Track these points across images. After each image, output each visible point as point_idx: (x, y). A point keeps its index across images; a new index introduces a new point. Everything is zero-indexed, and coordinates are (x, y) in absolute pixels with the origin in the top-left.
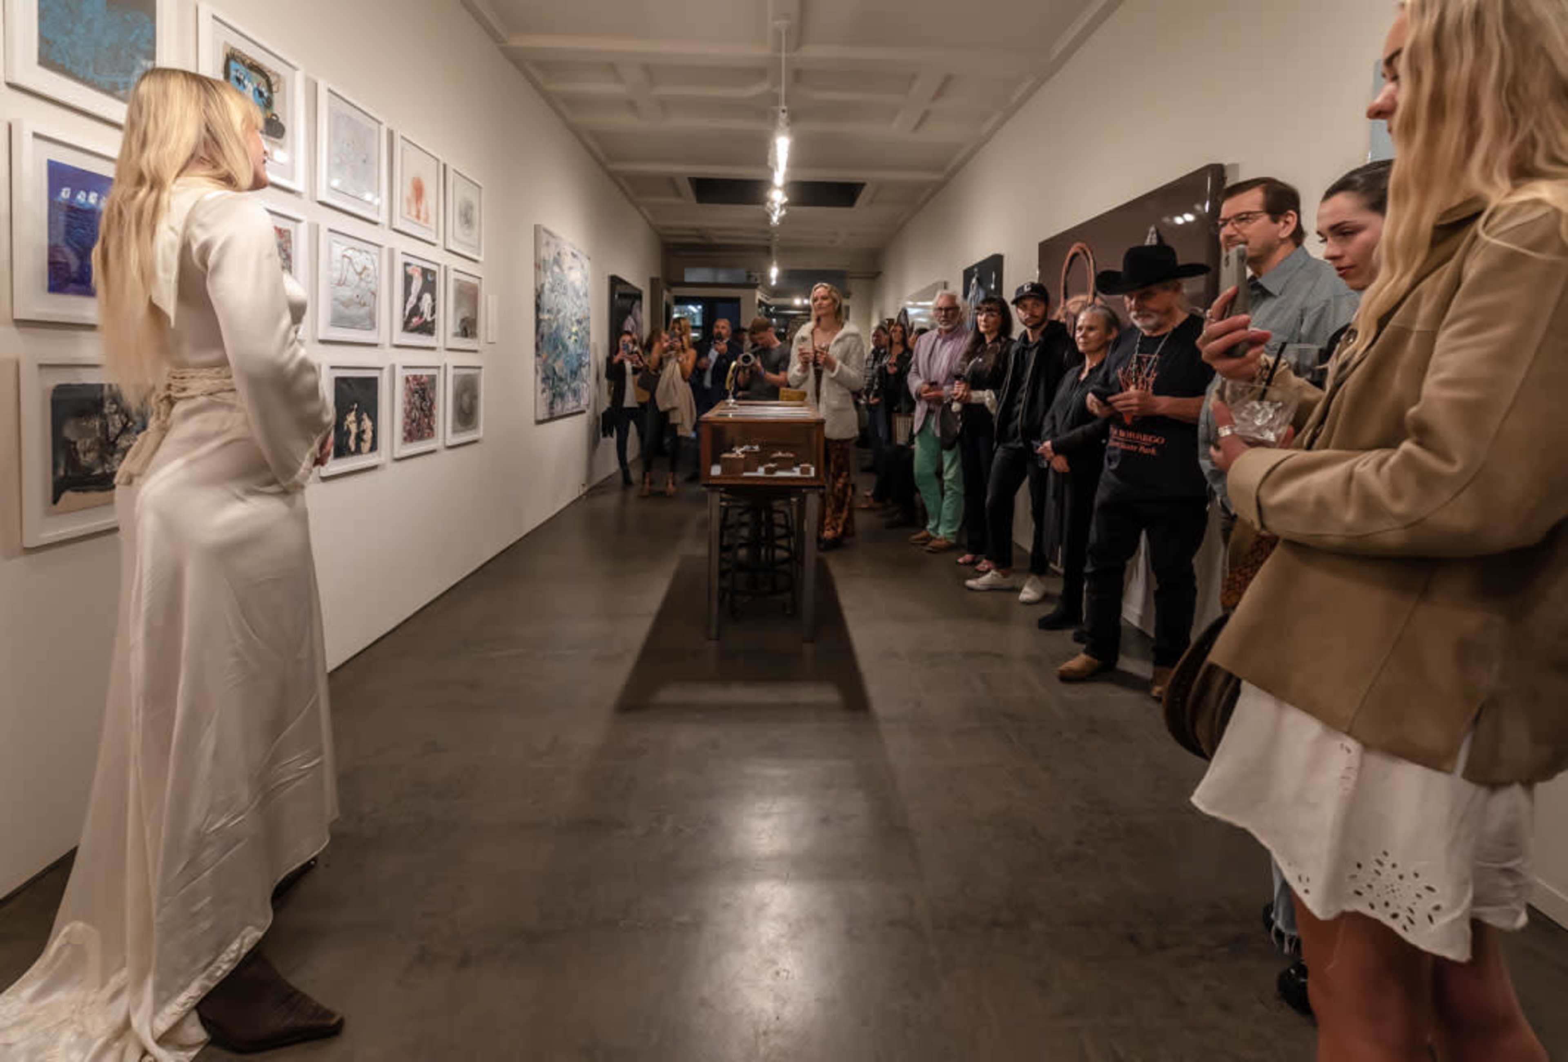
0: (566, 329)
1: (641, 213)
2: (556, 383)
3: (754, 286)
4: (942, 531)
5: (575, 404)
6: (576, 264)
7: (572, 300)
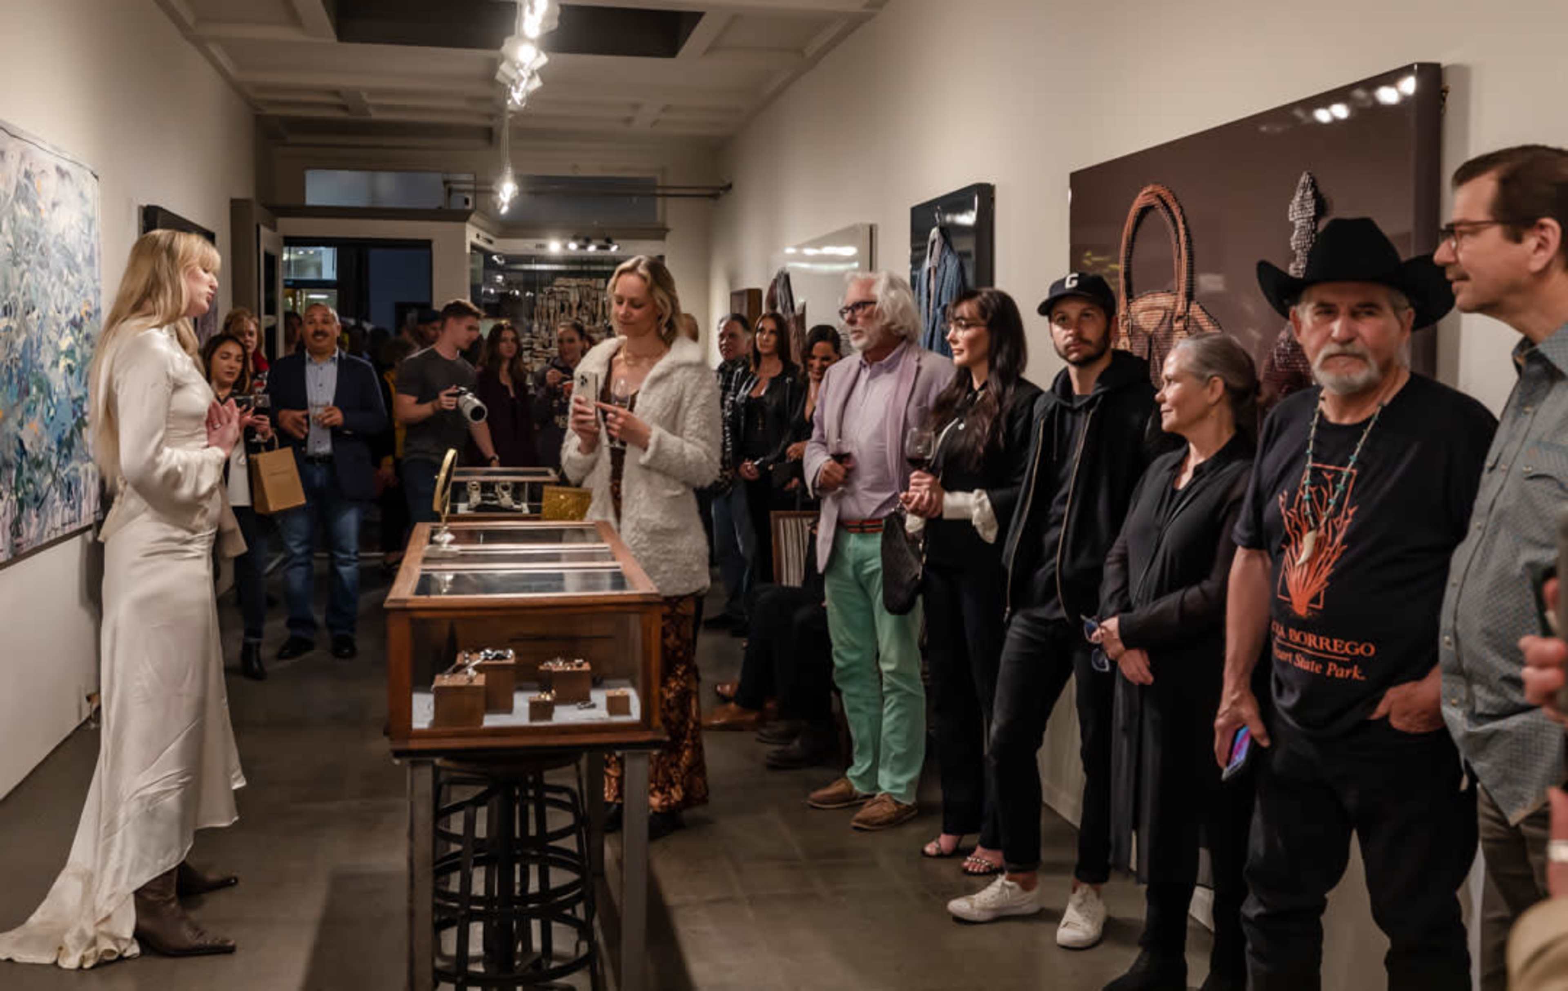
0: (45, 346)
1: (212, 60)
2: (26, 474)
3: (462, 216)
4: (886, 779)
5: (68, 513)
6: (68, 191)
7: (60, 275)
